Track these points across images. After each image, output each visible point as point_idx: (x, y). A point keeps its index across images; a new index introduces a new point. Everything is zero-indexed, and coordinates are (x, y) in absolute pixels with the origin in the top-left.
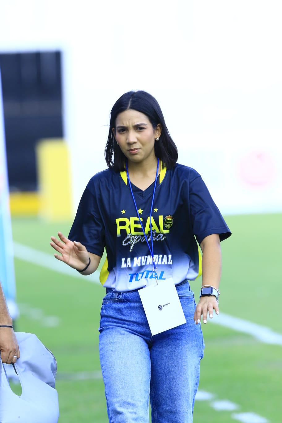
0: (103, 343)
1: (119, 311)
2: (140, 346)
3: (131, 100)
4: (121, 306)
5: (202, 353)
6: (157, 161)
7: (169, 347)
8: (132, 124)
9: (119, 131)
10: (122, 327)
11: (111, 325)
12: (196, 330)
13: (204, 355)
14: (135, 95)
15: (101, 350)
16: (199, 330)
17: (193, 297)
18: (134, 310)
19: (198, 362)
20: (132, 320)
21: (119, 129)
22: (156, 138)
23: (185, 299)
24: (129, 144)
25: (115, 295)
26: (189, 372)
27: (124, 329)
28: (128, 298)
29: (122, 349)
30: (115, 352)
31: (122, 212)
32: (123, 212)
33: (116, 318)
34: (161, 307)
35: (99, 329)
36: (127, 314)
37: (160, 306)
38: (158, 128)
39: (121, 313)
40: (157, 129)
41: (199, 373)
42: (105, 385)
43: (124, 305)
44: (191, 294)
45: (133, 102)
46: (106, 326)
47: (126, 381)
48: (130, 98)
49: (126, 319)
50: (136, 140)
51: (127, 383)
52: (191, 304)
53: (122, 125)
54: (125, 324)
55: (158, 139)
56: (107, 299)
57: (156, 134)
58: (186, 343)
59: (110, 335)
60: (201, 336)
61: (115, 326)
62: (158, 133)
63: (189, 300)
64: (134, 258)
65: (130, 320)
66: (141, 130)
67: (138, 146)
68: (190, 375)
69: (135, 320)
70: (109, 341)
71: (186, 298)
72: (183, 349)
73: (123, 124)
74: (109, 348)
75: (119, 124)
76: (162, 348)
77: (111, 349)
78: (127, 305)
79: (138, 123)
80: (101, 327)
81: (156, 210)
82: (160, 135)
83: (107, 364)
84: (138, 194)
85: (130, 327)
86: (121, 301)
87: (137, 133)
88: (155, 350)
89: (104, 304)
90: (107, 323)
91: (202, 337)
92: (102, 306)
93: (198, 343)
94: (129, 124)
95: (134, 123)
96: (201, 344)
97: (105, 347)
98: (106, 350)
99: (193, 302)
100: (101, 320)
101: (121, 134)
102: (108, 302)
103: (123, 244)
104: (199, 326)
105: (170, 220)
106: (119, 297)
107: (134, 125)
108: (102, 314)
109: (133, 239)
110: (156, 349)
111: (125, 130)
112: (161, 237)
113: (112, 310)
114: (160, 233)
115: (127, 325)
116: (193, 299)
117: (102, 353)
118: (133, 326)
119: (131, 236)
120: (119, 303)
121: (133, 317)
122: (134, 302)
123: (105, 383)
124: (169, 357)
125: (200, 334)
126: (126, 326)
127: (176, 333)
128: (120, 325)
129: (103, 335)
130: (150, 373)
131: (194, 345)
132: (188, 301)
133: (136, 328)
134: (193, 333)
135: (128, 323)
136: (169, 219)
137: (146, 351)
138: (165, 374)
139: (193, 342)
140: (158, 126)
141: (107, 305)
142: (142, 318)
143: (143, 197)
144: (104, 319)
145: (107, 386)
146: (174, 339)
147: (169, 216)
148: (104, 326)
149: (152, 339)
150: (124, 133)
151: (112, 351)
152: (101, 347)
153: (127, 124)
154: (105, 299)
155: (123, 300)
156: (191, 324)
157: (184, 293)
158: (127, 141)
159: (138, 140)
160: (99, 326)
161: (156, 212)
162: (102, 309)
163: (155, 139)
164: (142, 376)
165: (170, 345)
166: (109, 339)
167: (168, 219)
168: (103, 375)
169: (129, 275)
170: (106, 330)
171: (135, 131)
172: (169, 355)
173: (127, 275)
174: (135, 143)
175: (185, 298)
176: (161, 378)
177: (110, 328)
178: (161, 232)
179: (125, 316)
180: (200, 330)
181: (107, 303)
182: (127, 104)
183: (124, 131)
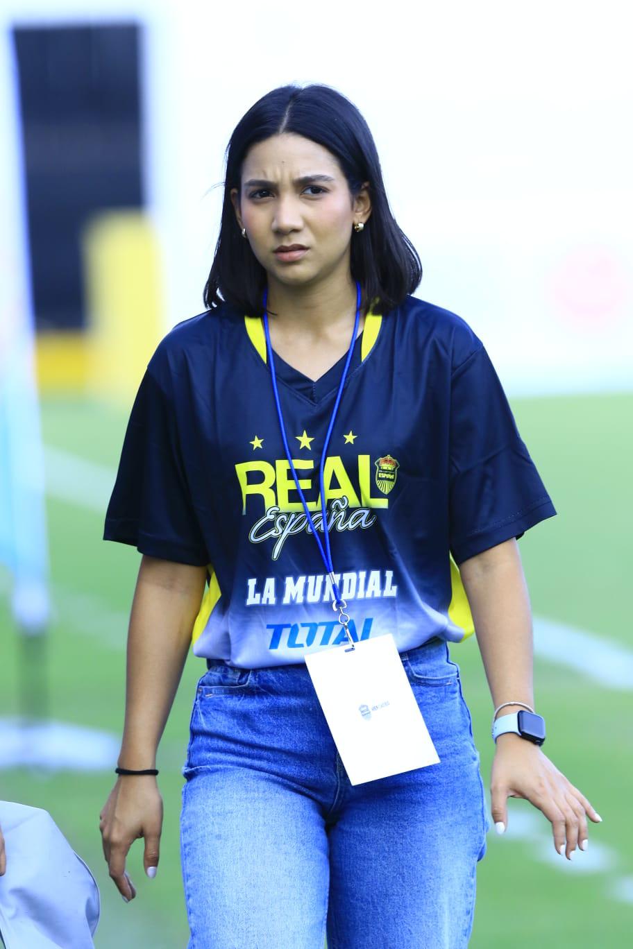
0: (193, 813)
1: (244, 718)
2: (299, 825)
3: (289, 106)
4: (251, 705)
5: (480, 843)
6: (356, 293)
7: (387, 824)
8: (291, 175)
9: (252, 196)
10: (251, 767)
11: (221, 762)
12: (465, 776)
13: (486, 846)
14: (301, 94)
15: (185, 831)
16: (474, 778)
17: (459, 681)
18: (287, 718)
19: (468, 870)
20: (283, 745)
21: (252, 188)
22: (356, 222)
23: (436, 686)
24: (280, 233)
25: (233, 677)
26: (444, 898)
27: (257, 773)
28: (271, 684)
29: (246, 833)
30: (226, 840)
31: (252, 443)
32: (257, 443)
33: (236, 742)
34: (367, 710)
35: (184, 769)
36: (267, 728)
37: (365, 708)
38: (365, 194)
39: (250, 726)
40: (360, 199)
41: (470, 899)
42: (193, 935)
43: (257, 703)
44: (452, 673)
45: (295, 114)
46: (207, 762)
47: (251, 929)
48: (288, 103)
49: (263, 743)
50: (298, 224)
51: (256, 933)
52: (450, 703)
53: (261, 178)
54: (260, 758)
55: (361, 226)
56: (211, 685)
57: (356, 212)
58: (437, 813)
59: (217, 790)
60: (479, 794)
61: (232, 763)
62: (363, 210)
63: (445, 689)
64: (284, 580)
65: (276, 745)
66: (315, 196)
67: (303, 239)
68: (446, 906)
69: (289, 746)
70: (211, 809)
71: (438, 685)
72: (427, 831)
73: (265, 174)
74: (210, 829)
75: (251, 175)
76: (368, 826)
77: (217, 831)
78: (267, 702)
79: (309, 174)
80: (190, 765)
81: (350, 438)
82: (368, 215)
83: (201, 876)
84: (299, 390)
85: (275, 768)
86: (250, 692)
87: (305, 203)
88: (347, 832)
89: (202, 699)
90: (210, 755)
91: (482, 797)
92: (195, 705)
93: (469, 813)
94: (282, 175)
95: (298, 173)
96: (480, 817)
97: (199, 826)
98: (201, 833)
99: (457, 695)
100: (191, 743)
101: (257, 204)
102: (213, 691)
103: (252, 539)
104: (476, 763)
105: (390, 469)
106: (244, 679)
107: (296, 177)
108: (196, 727)
109: (283, 524)
110: (348, 829)
111: (267, 191)
112: (363, 518)
113: (224, 718)
114: (361, 508)
115: (268, 760)
116: (457, 688)
117: (189, 839)
118: (286, 763)
119: (278, 514)
120: (245, 697)
121: (285, 738)
122: (288, 694)
123: (191, 929)
124: (386, 854)
125: (477, 788)
126: (263, 764)
127: (409, 785)
128: (248, 761)
129: (194, 789)
130: (327, 901)
131: (460, 819)
132: (442, 694)
133: (291, 770)
134: (457, 784)
135: (270, 755)
136: (387, 465)
137: (317, 840)
138: (373, 902)
139: (457, 810)
140: (363, 187)
141: (211, 701)
142: (311, 742)
143: (313, 399)
144: (201, 740)
145: (199, 939)
146: (403, 801)
147: (389, 457)
148: (201, 762)
149: (337, 803)
150: (266, 202)
151: (219, 837)
152: (187, 823)
153: (275, 176)
154: (203, 684)
155: (257, 689)
156: (452, 760)
157: (433, 671)
158: (275, 225)
159: (307, 223)
160: (186, 761)
161: (349, 443)
162: (195, 715)
163: (354, 225)
164: (302, 913)
165: (390, 819)
166: (210, 801)
167: (385, 466)
168: (188, 907)
169: (269, 627)
170: (207, 774)
171: (298, 195)
172: (387, 849)
173: (262, 626)
174: (296, 231)
175: (434, 683)
176: (360, 914)
177: (217, 770)
178: (364, 505)
179: (263, 734)
180: (476, 776)
181: (209, 696)
182: (279, 118)
183: (267, 195)
